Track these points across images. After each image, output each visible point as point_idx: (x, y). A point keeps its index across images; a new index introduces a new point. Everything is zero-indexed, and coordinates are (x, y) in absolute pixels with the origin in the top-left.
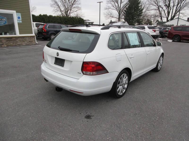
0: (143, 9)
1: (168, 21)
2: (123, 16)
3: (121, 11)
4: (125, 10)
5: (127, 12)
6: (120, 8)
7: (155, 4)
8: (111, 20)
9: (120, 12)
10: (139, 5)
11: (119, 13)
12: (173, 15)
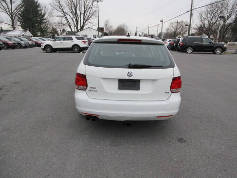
0: (44, 15)
1: (78, 31)
2: (19, 22)
3: (14, 15)
4: (19, 14)
5: (23, 16)
6: (11, 10)
7: (60, 10)
8: (1, 28)
9: (12, 16)
10: (39, 9)
11: (12, 18)
12: (82, 24)
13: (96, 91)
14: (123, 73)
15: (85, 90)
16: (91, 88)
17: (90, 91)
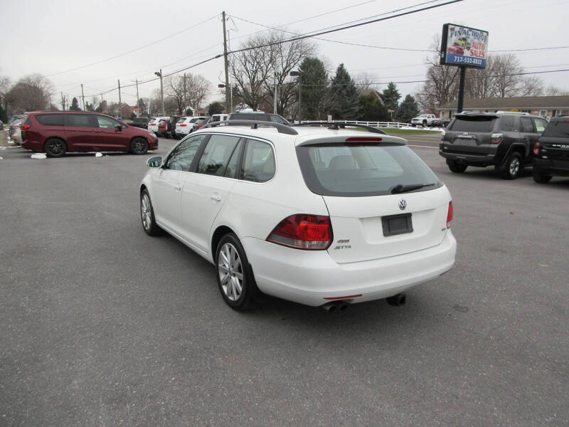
13: (350, 247)
14: (390, 204)
15: (326, 249)
16: (340, 241)
17: (338, 248)
